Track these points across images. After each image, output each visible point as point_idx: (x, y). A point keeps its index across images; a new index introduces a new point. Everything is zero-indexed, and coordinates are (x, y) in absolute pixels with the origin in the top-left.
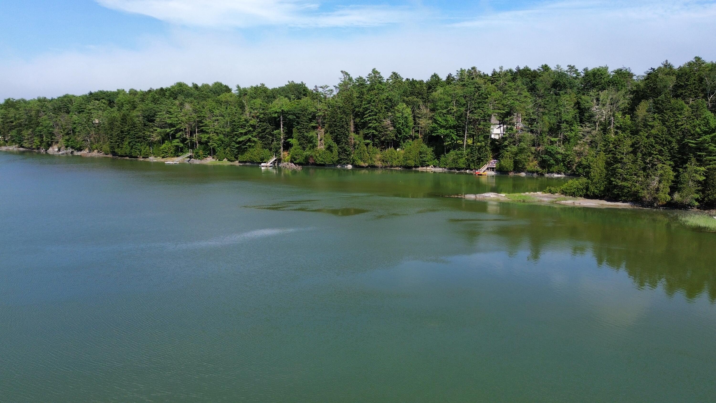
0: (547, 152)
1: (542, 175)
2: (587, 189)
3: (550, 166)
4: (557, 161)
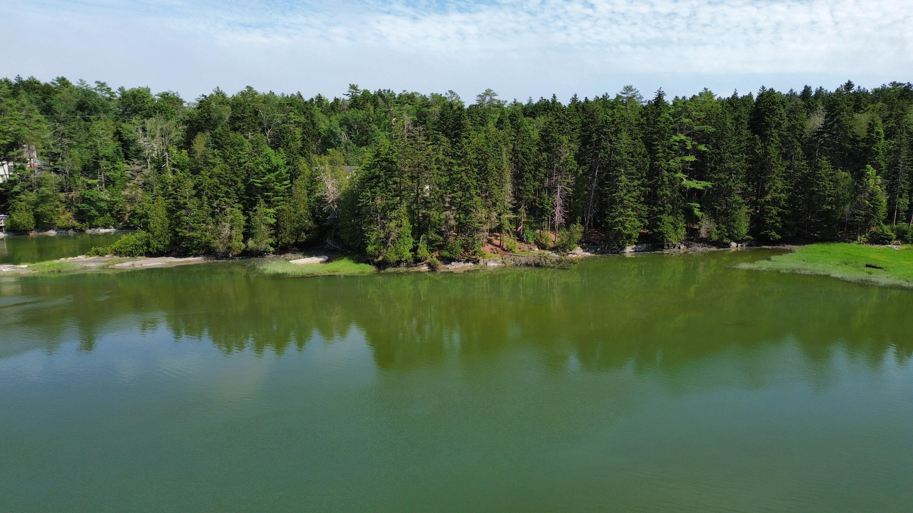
0: (84, 200)
1: (82, 231)
2: (148, 245)
3: (92, 218)
4: (101, 211)
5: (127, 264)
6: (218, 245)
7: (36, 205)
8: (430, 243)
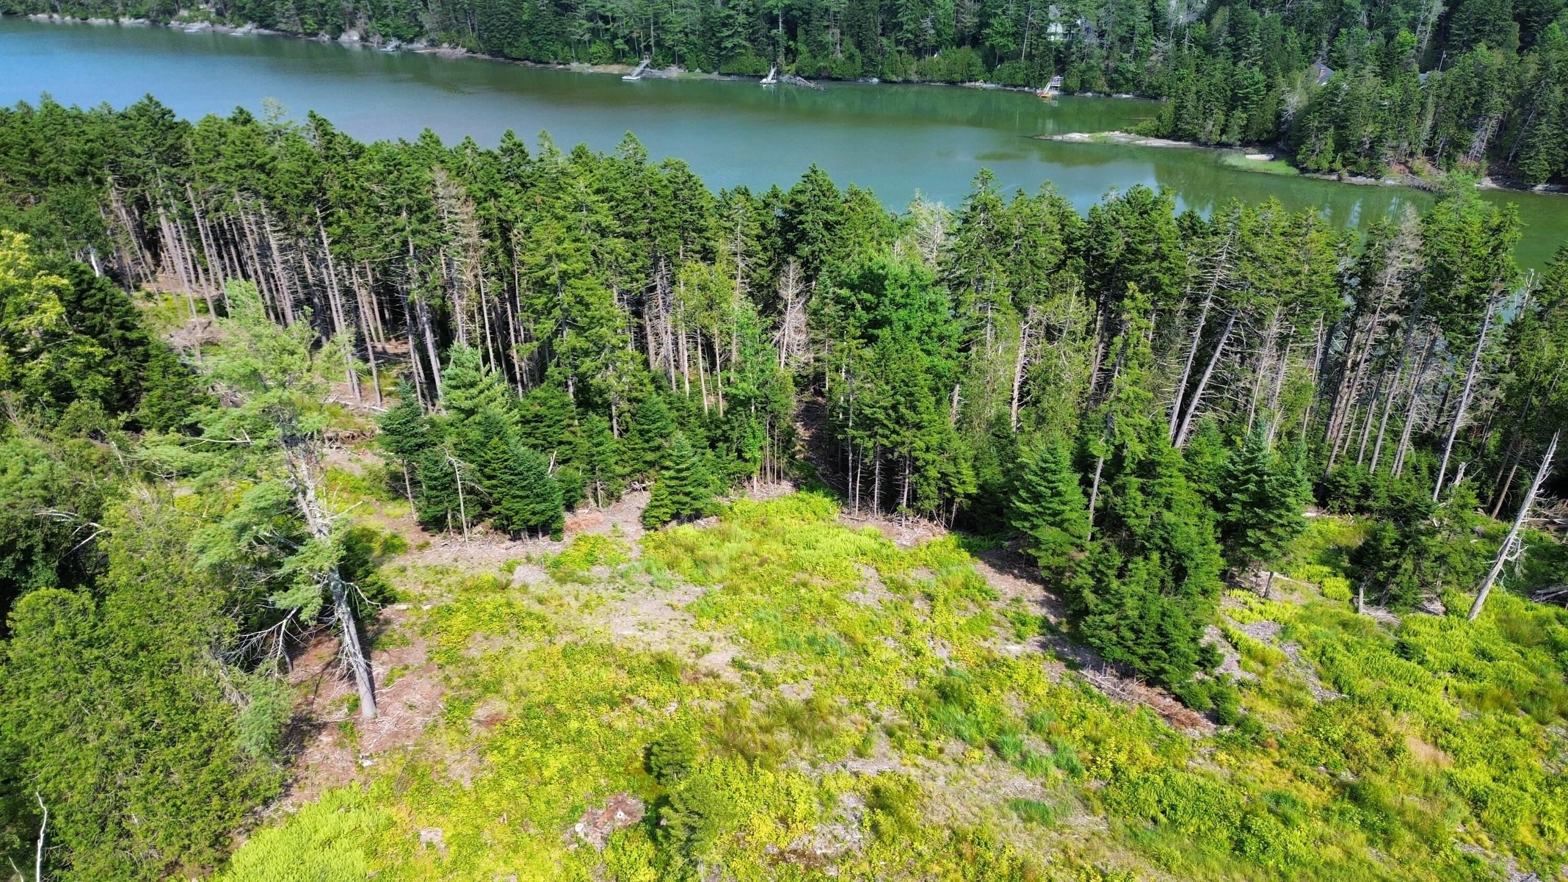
0: (1116, 70)
1: (1109, 95)
2: (1158, 131)
3: (1120, 85)
4: (1126, 79)
5: (1143, 142)
6: (1202, 136)
7: (1084, 72)
8: (1344, 158)
